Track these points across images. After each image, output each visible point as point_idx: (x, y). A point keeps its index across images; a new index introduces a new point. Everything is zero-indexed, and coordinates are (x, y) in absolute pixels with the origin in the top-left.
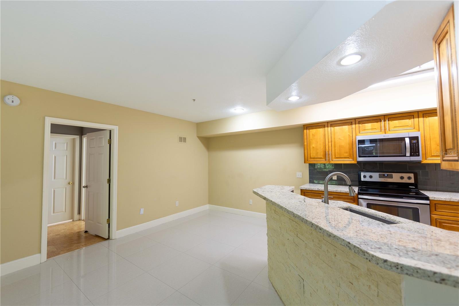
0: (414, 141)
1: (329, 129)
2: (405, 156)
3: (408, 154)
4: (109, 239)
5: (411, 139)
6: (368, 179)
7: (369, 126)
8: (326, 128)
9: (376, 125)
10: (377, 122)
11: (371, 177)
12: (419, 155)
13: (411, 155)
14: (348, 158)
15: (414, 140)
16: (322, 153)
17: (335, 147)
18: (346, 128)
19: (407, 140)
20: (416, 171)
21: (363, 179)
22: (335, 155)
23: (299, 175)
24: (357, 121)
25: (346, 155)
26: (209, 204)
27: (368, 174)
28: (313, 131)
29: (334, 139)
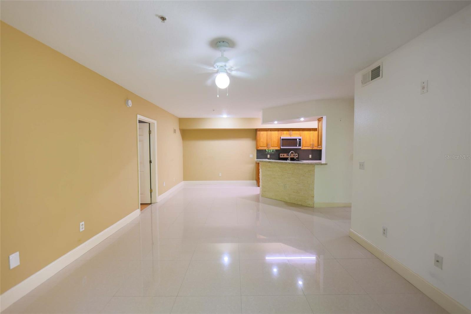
0: (300, 141)
1: (269, 132)
2: (297, 146)
3: (298, 146)
4: (151, 204)
5: (299, 139)
6: (282, 157)
7: (285, 132)
8: (268, 132)
9: (288, 132)
10: (288, 131)
11: (284, 156)
12: (301, 146)
13: (299, 146)
14: (276, 147)
15: (300, 139)
16: (266, 144)
17: (271, 141)
18: (276, 132)
19: (298, 140)
20: (299, 153)
21: (281, 157)
22: (271, 145)
23: (251, 156)
24: (281, 129)
25: (276, 145)
26: (184, 181)
27: (282, 154)
28: (262, 133)
29: (271, 138)
